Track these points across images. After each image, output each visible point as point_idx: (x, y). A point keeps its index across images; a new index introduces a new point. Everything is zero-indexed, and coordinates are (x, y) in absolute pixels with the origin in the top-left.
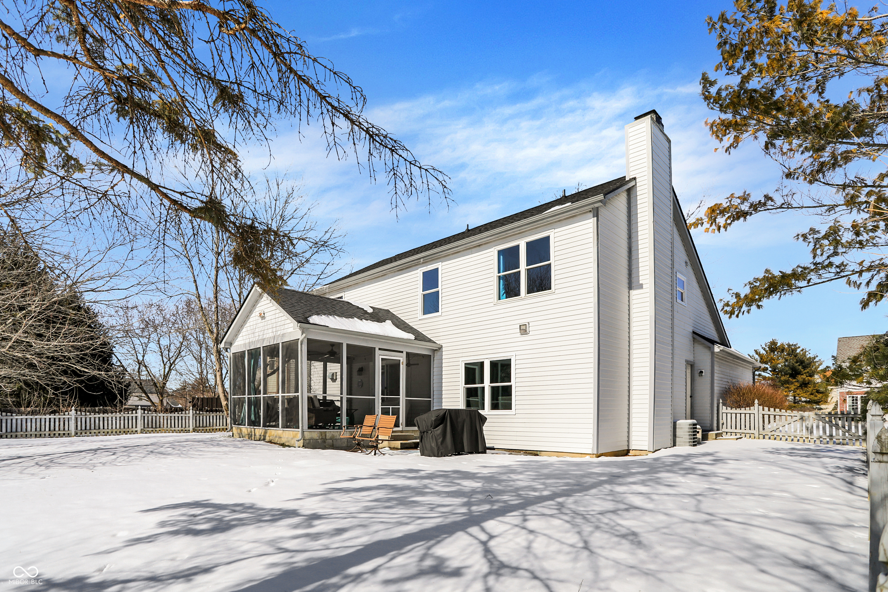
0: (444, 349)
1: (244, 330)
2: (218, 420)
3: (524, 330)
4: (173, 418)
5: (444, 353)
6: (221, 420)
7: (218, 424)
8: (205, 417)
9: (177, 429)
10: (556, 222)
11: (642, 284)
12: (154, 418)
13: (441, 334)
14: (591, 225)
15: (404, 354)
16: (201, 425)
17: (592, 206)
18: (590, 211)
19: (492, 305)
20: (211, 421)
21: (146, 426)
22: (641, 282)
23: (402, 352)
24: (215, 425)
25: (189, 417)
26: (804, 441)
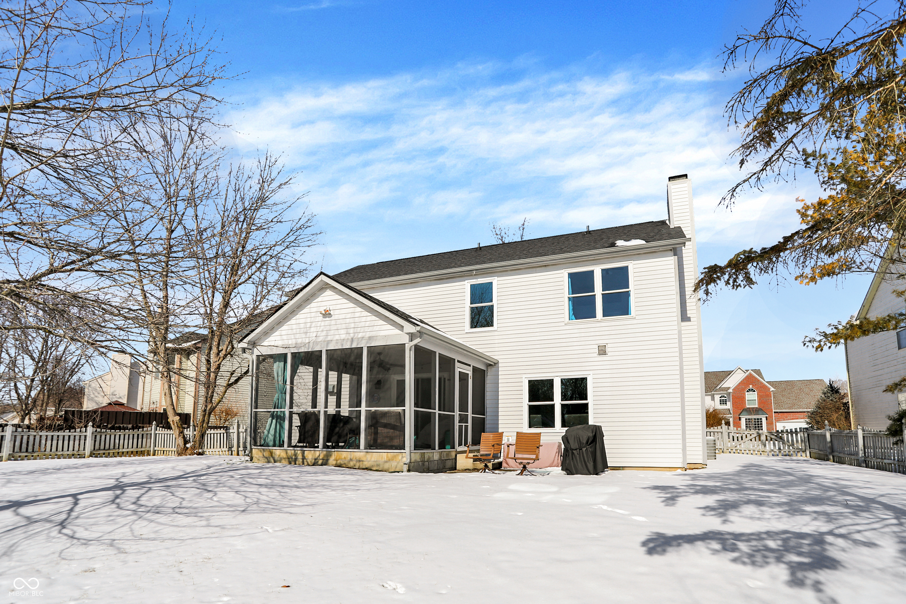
0: (500, 365)
1: (285, 327)
2: (126, 441)
3: (602, 351)
4: (61, 438)
5: (500, 369)
6: (131, 441)
7: (126, 446)
8: (108, 437)
9: (66, 453)
10: (635, 255)
11: (690, 318)
12: (31, 438)
13: (497, 349)
14: (672, 262)
15: (471, 368)
16: (102, 447)
17: (673, 246)
18: (671, 250)
19: (563, 324)
20: (117, 441)
21: (17, 449)
22: (688, 316)
23: (470, 365)
24: (121, 447)
25: (85, 436)
26: (761, 454)
